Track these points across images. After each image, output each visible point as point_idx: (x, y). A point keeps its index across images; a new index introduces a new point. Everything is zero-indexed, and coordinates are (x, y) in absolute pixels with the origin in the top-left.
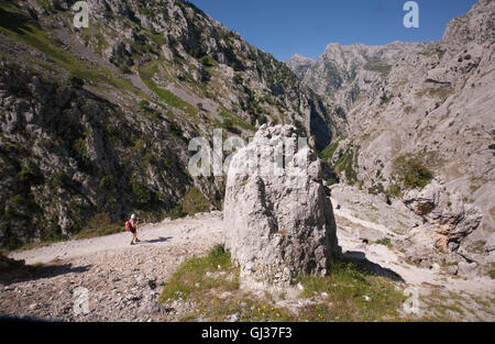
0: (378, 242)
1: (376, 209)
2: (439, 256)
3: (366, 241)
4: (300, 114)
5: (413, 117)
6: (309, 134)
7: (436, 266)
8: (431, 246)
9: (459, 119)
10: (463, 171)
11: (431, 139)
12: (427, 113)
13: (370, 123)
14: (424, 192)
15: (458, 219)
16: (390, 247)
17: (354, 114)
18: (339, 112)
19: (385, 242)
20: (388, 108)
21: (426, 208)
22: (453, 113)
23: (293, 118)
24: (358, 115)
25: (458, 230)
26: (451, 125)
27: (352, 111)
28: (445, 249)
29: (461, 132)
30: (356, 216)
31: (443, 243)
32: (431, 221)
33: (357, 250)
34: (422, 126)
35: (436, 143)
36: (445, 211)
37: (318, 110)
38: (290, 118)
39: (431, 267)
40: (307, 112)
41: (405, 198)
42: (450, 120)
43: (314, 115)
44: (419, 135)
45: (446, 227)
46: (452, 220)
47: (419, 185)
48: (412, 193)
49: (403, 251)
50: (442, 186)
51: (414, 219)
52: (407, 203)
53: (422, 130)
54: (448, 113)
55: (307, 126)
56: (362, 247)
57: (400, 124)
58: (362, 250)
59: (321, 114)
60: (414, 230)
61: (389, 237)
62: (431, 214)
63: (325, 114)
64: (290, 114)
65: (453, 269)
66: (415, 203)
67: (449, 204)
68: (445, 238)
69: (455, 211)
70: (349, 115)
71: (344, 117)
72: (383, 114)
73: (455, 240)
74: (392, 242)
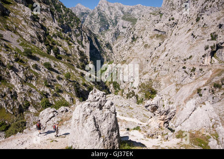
0: (134, 129)
1: (132, 109)
2: (160, 132)
3: (128, 129)
4: (83, 46)
5: (149, 50)
6: (89, 60)
7: (160, 137)
8: (157, 127)
9: (170, 53)
10: (173, 81)
11: (158, 64)
12: (155, 48)
13: (126, 54)
14: (153, 101)
15: (167, 112)
16: (140, 130)
17: (117, 47)
18: (108, 45)
19: (137, 128)
20: (136, 45)
21: (155, 108)
22: (167, 49)
23: (78, 49)
24: (120, 48)
25: (168, 117)
26: (166, 55)
27: (116, 45)
28: (163, 128)
29: (171, 60)
30: (122, 115)
31: (162, 125)
32: (157, 115)
33: (125, 135)
34: (153, 56)
35: (160, 65)
36: (162, 109)
37: (95, 44)
38: (76, 49)
39: (157, 138)
40: (88, 45)
41: (146, 105)
42: (166, 53)
43: (92, 47)
44: (152, 61)
45: (163, 117)
46: (165, 113)
47: (151, 98)
48: (148, 102)
49: (146, 132)
50: (160, 97)
51: (150, 114)
52: (146, 107)
53: (153, 58)
54: (165, 48)
55: (88, 55)
56: (127, 133)
57: (142, 55)
58: (127, 135)
59: (96, 46)
60: (150, 120)
61: (139, 125)
62: (157, 111)
63: (99, 47)
64: (76, 47)
65: (166, 137)
66: (150, 107)
67: (164, 106)
68: (163, 122)
69: (166, 109)
70: (114, 48)
71: (111, 49)
72: (133, 48)
73: (167, 122)
74: (141, 128)
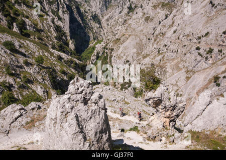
0: (131, 130)
1: (128, 103)
2: (165, 133)
3: (123, 130)
4: (60, 19)
5: (151, 25)
6: (69, 38)
7: (164, 139)
8: (161, 127)
9: (179, 28)
10: (182, 67)
11: (163, 43)
12: (160, 22)
13: (120, 29)
14: (156, 93)
15: (174, 108)
16: (138, 131)
17: (108, 20)
18: (95, 18)
19: (135, 129)
20: (133, 17)
21: (158, 103)
22: (176, 24)
23: (53, 22)
24: (112, 22)
25: (174, 114)
26: (175, 32)
27: (106, 18)
28: (168, 127)
29: (181, 37)
30: (115, 112)
31: (167, 124)
32: (161, 110)
33: (119, 138)
34: (157, 32)
35: (165, 46)
36: (168, 104)
37: (77, 16)
38: (50, 23)
39: (161, 140)
40: (66, 17)
41: (146, 98)
42: (174, 28)
43: (72, 20)
44: (155, 40)
45: (168, 113)
46: (171, 108)
47: (153, 89)
48: (149, 94)
49: (146, 133)
50: (165, 88)
51: (152, 110)
52: (147, 101)
53: (157, 36)
54: (173, 22)
55: (67, 30)
56: (121, 135)
57: (142, 31)
58: (121, 138)
59: (79, 19)
60: (152, 118)
61: (137, 125)
62: (160, 107)
63: (83, 19)
64: (50, 19)
65: (171, 139)
66: (151, 101)
67: (169, 99)
68: (168, 120)
69: (173, 103)
70: (103, 21)
71: (100, 23)
72: (129, 22)
73: (173, 121)
74: (139, 129)
